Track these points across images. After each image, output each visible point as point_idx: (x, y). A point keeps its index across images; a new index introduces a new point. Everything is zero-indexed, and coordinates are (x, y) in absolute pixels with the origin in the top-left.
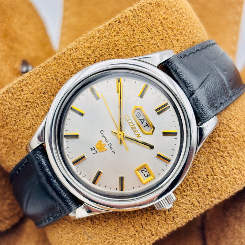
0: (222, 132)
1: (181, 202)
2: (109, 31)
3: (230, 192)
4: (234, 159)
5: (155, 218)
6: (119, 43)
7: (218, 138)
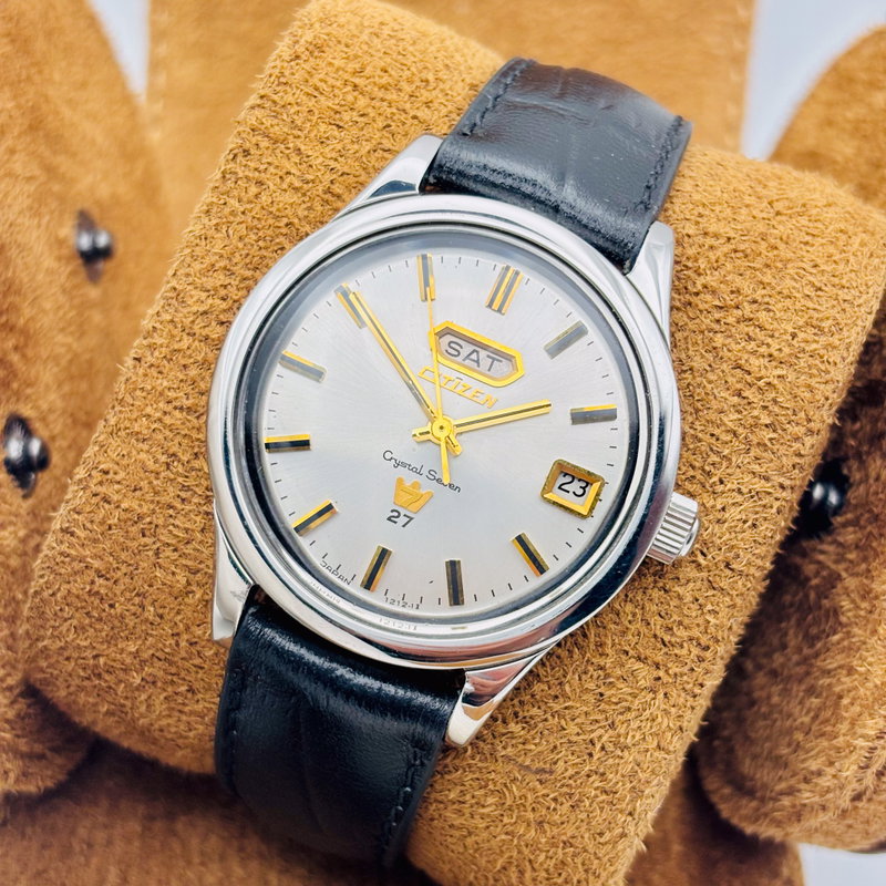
0: (700, 261)
1: (719, 507)
2: (235, 193)
3: (827, 399)
4: (780, 305)
5: (680, 597)
6: (281, 205)
7: (700, 282)
